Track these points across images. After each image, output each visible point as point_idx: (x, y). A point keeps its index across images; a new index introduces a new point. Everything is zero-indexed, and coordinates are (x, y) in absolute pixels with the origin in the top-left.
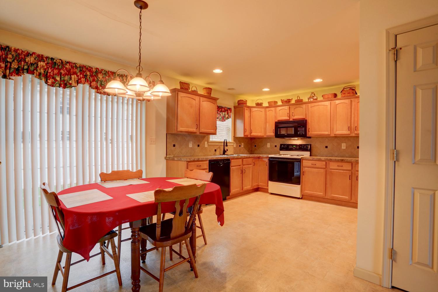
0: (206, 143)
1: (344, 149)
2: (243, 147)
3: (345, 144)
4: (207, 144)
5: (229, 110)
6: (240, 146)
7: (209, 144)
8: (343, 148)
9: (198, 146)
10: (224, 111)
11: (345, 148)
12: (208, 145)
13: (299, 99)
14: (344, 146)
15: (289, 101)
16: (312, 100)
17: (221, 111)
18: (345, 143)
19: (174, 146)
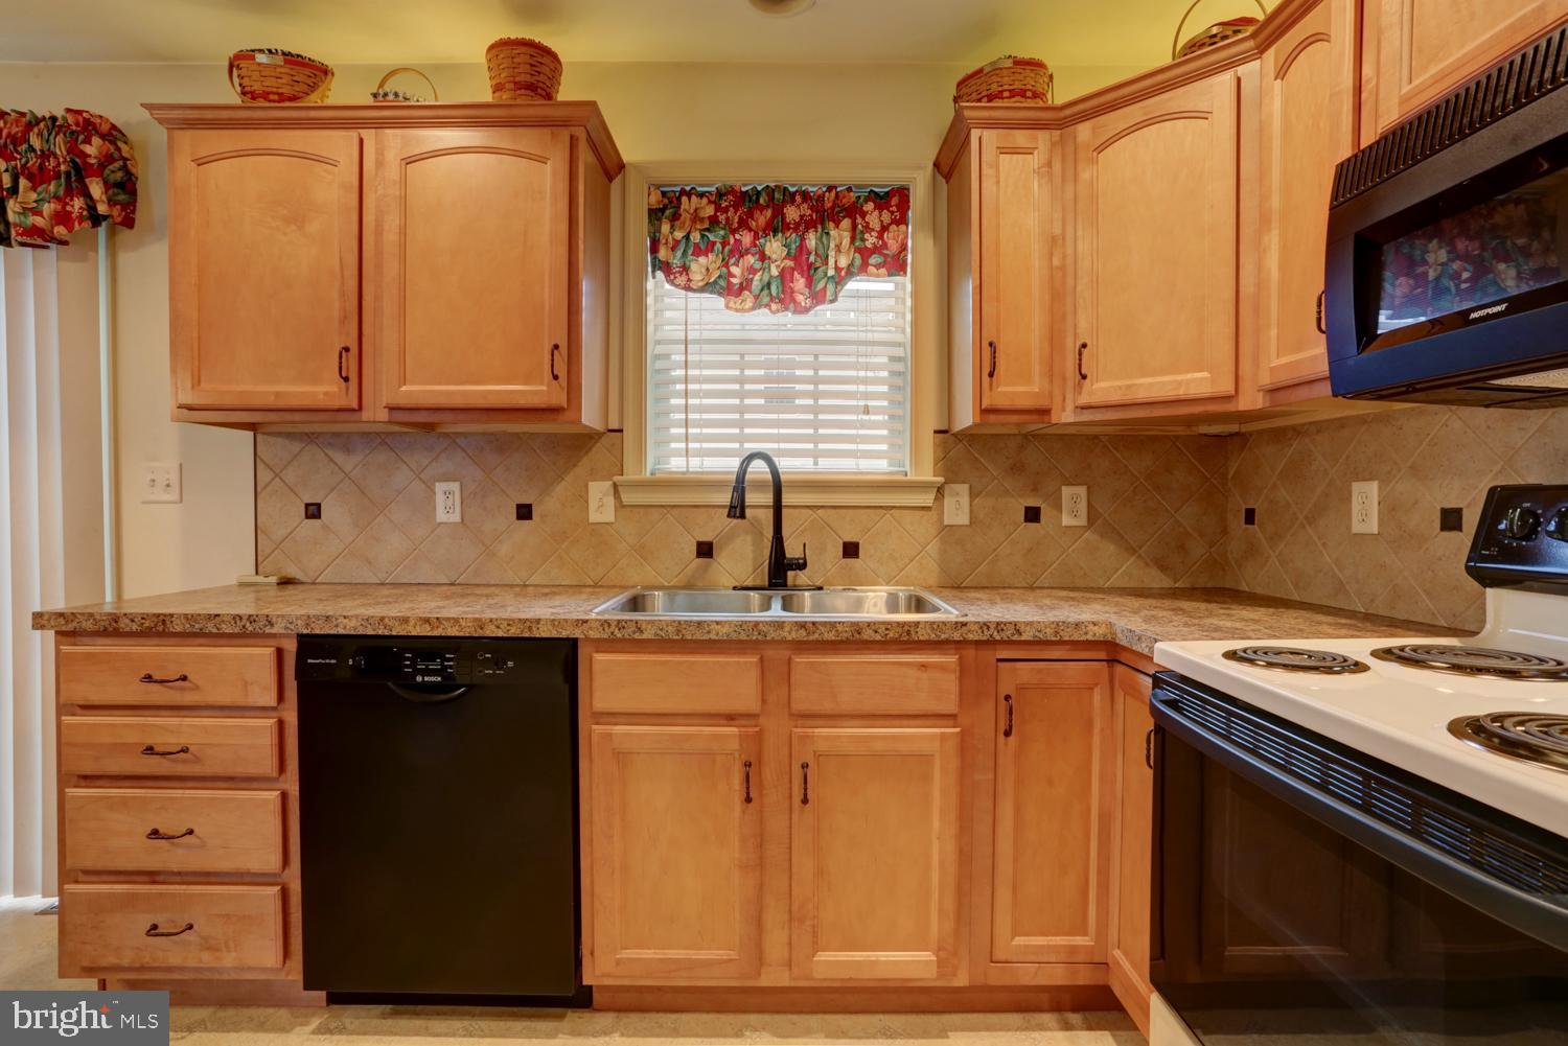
0: (599, 491)
2: (1082, 521)
4: (610, 501)
5: (870, 206)
6: (1032, 515)
7: (628, 498)
9: (524, 512)
10: (807, 224)
12: (620, 505)
17: (775, 227)
19: (313, 511)
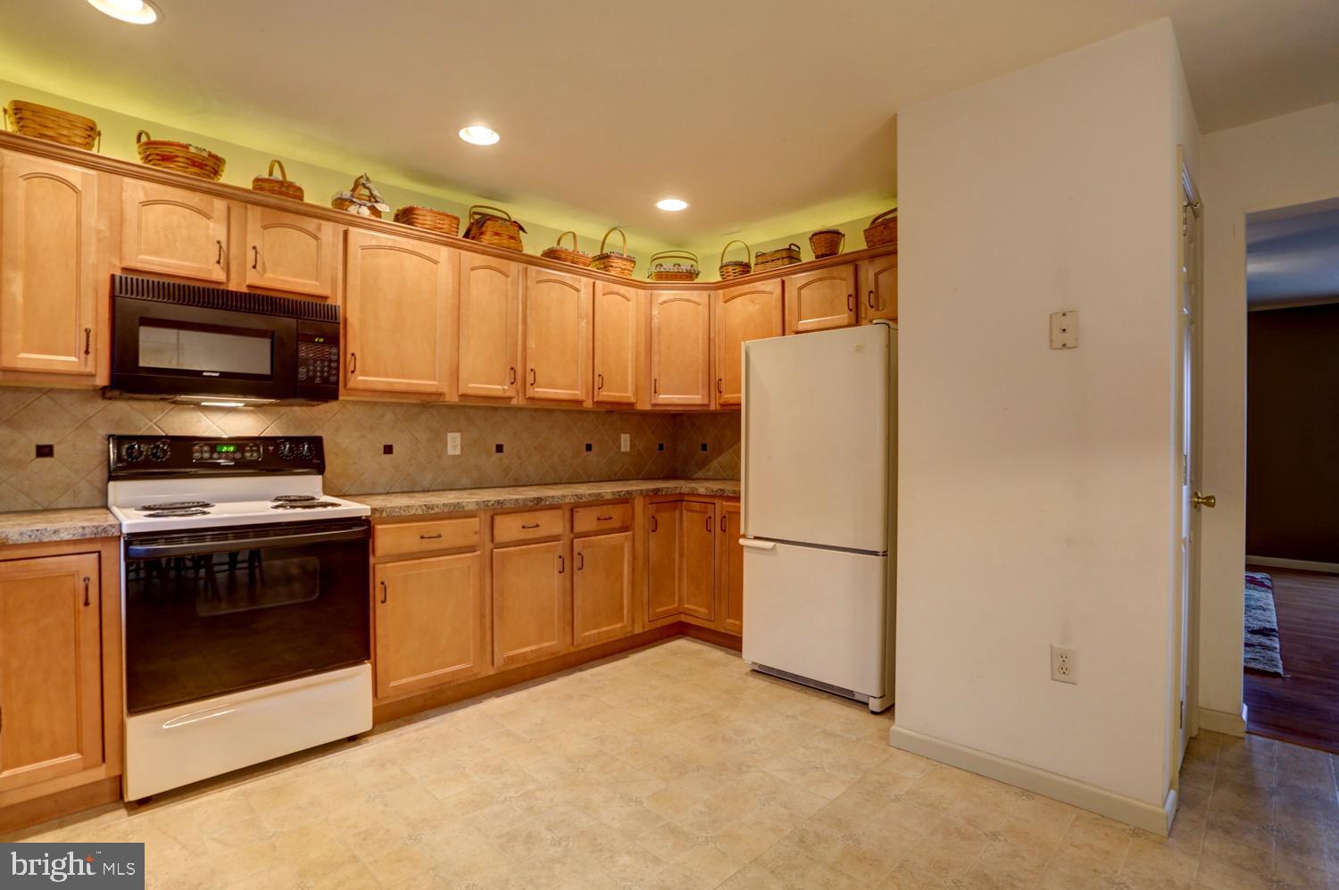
1: (455, 457)
3: (458, 435)
8: (450, 452)
11: (458, 452)
13: (277, 175)
14: (454, 444)
15: (208, 165)
16: (365, 212)
18: (460, 431)
